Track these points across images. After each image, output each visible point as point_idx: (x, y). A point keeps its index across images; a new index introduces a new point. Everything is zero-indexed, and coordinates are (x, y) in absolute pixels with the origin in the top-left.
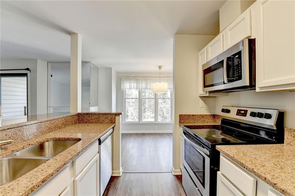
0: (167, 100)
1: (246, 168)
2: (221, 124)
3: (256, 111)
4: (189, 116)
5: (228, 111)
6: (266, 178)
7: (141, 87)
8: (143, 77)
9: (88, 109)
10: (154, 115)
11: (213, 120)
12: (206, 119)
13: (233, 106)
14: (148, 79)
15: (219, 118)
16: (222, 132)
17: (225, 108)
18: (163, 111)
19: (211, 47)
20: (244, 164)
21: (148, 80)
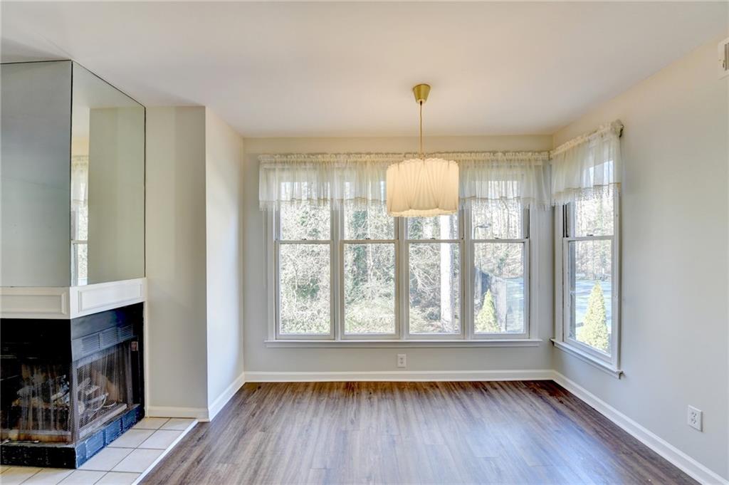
7: (337, 197)
8: (349, 154)
9: (60, 296)
14: (366, 162)
21: (368, 164)
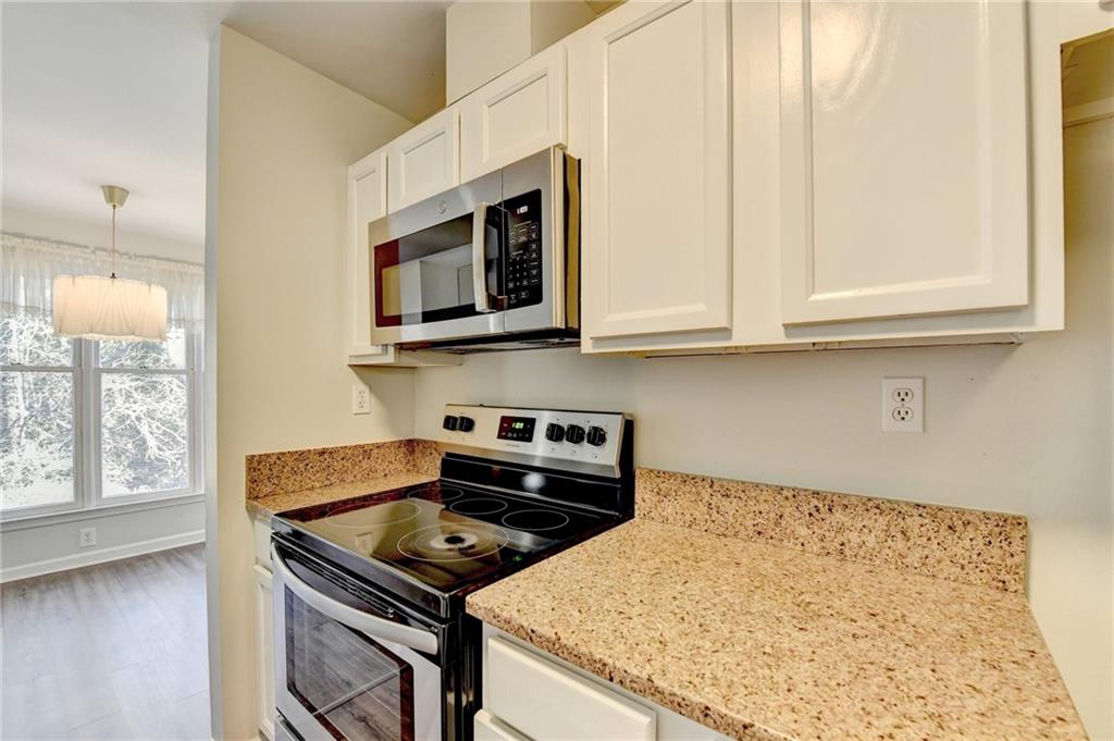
0: (165, 379)
1: (616, 679)
2: (442, 475)
3: (565, 421)
4: (301, 456)
5: (467, 425)
6: (707, 708)
10: (69, 463)
11: (407, 463)
12: (380, 461)
13: (481, 405)
15: (431, 454)
16: (444, 506)
17: (457, 413)
18: (138, 432)
19: (406, 154)
20: (610, 661)
